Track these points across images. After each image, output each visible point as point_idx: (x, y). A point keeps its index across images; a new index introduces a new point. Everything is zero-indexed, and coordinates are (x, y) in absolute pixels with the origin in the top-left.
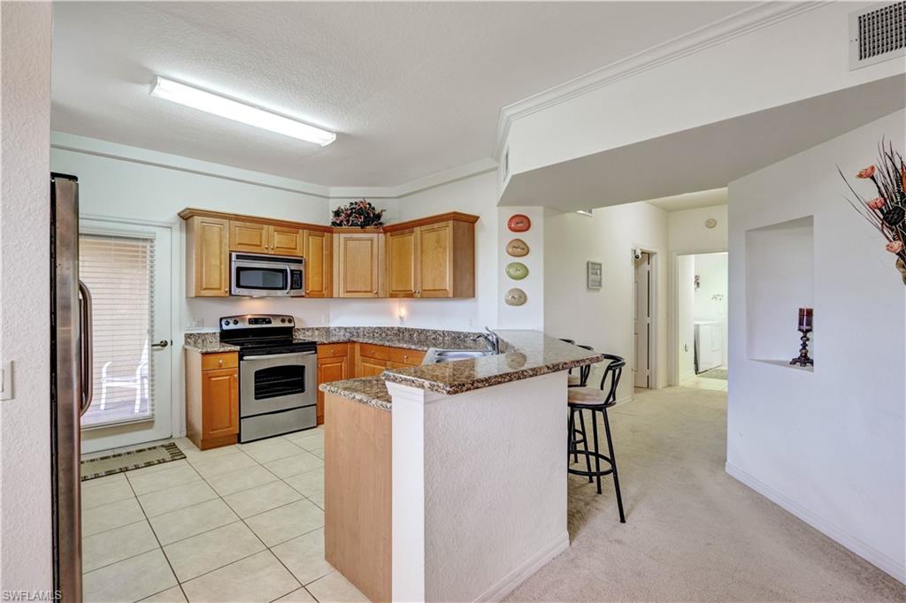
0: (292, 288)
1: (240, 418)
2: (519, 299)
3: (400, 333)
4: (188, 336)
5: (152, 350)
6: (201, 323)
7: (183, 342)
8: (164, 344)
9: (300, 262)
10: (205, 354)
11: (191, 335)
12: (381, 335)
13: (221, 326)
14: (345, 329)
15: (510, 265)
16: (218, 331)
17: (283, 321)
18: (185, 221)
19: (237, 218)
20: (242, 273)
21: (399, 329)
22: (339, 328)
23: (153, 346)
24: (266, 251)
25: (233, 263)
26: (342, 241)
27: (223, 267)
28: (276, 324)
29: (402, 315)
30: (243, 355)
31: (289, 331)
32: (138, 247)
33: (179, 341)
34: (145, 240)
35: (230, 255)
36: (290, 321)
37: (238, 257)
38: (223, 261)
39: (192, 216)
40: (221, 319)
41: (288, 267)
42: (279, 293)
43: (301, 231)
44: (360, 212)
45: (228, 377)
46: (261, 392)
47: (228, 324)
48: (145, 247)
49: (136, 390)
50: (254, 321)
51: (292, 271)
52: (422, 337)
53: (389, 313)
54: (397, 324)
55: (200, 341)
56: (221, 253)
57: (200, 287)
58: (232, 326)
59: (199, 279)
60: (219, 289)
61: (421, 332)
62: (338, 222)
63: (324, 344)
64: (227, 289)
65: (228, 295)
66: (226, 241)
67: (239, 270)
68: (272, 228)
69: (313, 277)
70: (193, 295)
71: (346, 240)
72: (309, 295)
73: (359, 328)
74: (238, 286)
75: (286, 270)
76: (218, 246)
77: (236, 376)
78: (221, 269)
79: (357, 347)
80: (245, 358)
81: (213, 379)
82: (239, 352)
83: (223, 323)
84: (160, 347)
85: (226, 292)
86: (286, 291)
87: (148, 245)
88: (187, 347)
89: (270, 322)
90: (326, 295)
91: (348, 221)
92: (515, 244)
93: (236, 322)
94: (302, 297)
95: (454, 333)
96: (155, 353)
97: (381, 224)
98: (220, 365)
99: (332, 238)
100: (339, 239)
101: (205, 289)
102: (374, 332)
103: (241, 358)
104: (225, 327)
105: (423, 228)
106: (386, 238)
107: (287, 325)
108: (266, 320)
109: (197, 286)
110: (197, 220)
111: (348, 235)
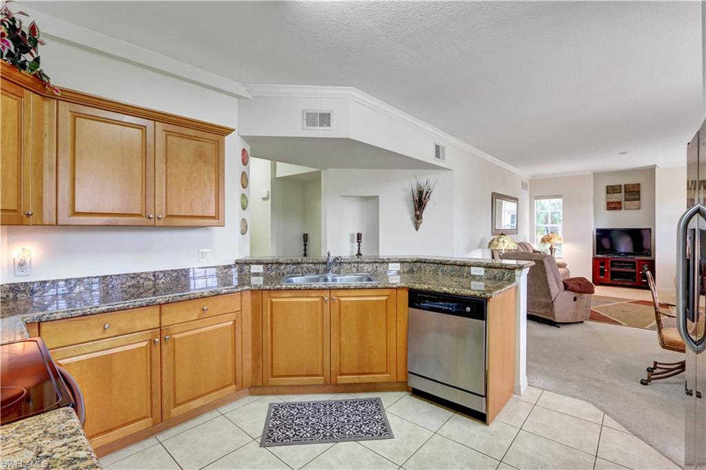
15: (242, 196)
29: (27, 260)
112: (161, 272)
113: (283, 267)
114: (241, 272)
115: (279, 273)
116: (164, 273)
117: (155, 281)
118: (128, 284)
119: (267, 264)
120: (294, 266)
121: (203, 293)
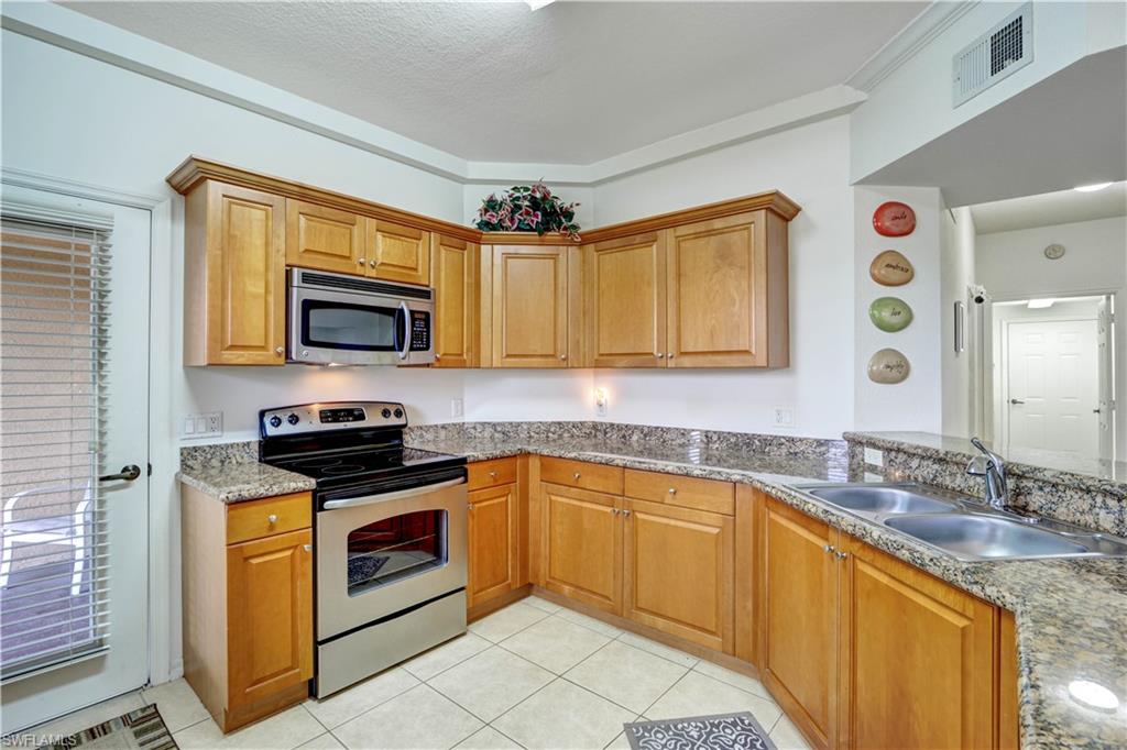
0: (412, 349)
1: (317, 643)
2: (893, 370)
3: (596, 432)
4: (188, 455)
5: (102, 491)
6: (217, 423)
7: (177, 467)
8: (131, 474)
9: (425, 294)
10: (235, 504)
11: (195, 449)
12: (561, 436)
13: (262, 426)
14: (494, 425)
15: (880, 303)
16: (254, 437)
17: (386, 413)
18: (183, 197)
19: (304, 194)
20: (313, 313)
21: (595, 426)
22: (483, 424)
23: (102, 479)
24: (359, 270)
25: (295, 290)
26: (498, 260)
27: (271, 299)
28: (374, 420)
29: (603, 401)
30: (323, 500)
31: (396, 432)
32: (67, 246)
33: (167, 466)
34: (85, 231)
35: (288, 275)
36: (399, 414)
37: (306, 278)
38: (272, 288)
39: (202, 180)
40: (262, 414)
41: (406, 304)
42: (387, 357)
43: (425, 235)
44: (535, 204)
45: (289, 553)
46: (361, 577)
47: (277, 422)
48: (87, 248)
49: (73, 549)
50: (331, 415)
51: (412, 313)
52: (653, 441)
53: (575, 396)
54: (591, 416)
55: (215, 462)
56: (267, 269)
57: (218, 340)
58: (286, 429)
59: (218, 326)
60: (263, 348)
61: (647, 432)
62: (495, 221)
63: (479, 461)
64: (281, 349)
65: (282, 360)
66: (280, 243)
67: (308, 306)
68: (371, 223)
69: (446, 327)
70: (204, 362)
71: (508, 256)
72: (440, 364)
73: (519, 424)
74: (306, 341)
75: (402, 311)
76: (260, 253)
77: (308, 547)
78: (266, 302)
79: (534, 464)
80: (328, 504)
81: (254, 561)
82: (314, 492)
83: (267, 420)
84: (122, 481)
85: (279, 355)
86: (401, 354)
87: (94, 244)
88: (187, 479)
89: (361, 417)
90: (468, 364)
91: (512, 220)
92: (889, 260)
93: (294, 420)
94: (428, 365)
95: (735, 435)
96: (109, 495)
97: (575, 227)
98: (272, 526)
99: (478, 252)
100: (492, 255)
101: (232, 347)
102: (549, 431)
103: (318, 506)
104: (271, 431)
105: (683, 230)
106: (584, 254)
107: (393, 421)
108: (353, 413)
109: (212, 339)
110: (215, 189)
111: (511, 249)
112: (715, 432)
113: (915, 463)
114: (853, 457)
115: (909, 476)
116: (719, 434)
117: (708, 444)
118: (678, 441)
119: (889, 450)
120: (936, 466)
121: (667, 466)
